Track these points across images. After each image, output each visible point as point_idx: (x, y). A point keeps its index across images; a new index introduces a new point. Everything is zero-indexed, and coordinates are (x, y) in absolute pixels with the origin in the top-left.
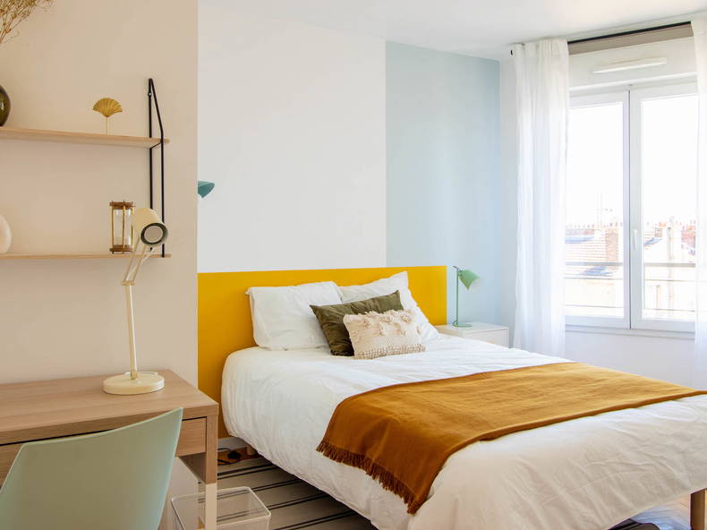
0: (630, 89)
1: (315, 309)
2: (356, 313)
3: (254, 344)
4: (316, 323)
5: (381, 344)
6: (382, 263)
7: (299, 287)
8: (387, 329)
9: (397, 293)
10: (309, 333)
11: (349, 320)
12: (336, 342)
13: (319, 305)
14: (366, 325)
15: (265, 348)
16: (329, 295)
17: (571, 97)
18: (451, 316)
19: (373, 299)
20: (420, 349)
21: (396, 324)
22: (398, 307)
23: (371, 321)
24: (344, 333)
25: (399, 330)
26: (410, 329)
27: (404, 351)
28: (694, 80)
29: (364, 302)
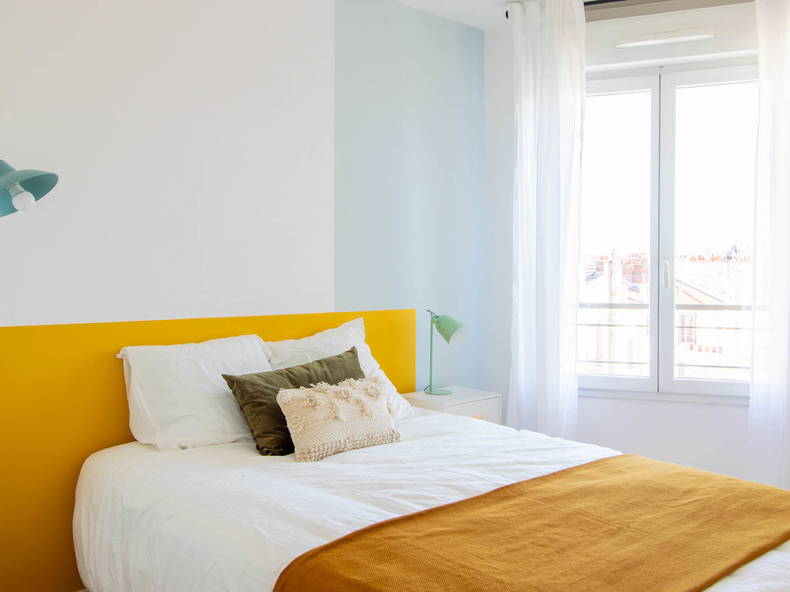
0: (660, 72)
1: (231, 381)
2: (297, 386)
3: (131, 439)
4: (232, 401)
5: (336, 434)
6: (328, 306)
7: (205, 345)
8: (345, 410)
9: (353, 351)
10: (221, 419)
11: (287, 398)
12: (266, 433)
13: (237, 372)
14: (313, 405)
15: (150, 446)
16: (253, 358)
17: (588, 79)
18: (421, 378)
19: (319, 362)
20: (393, 437)
21: (358, 402)
22: (356, 373)
23: (319, 398)
24: (278, 419)
25: (363, 411)
26: (378, 407)
27: (372, 442)
28: (753, 61)
29: (306, 367)
